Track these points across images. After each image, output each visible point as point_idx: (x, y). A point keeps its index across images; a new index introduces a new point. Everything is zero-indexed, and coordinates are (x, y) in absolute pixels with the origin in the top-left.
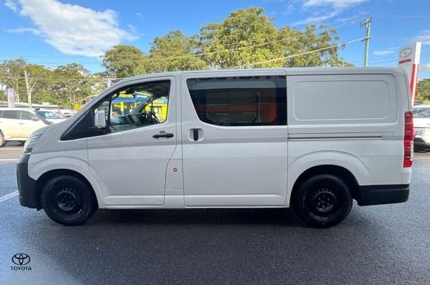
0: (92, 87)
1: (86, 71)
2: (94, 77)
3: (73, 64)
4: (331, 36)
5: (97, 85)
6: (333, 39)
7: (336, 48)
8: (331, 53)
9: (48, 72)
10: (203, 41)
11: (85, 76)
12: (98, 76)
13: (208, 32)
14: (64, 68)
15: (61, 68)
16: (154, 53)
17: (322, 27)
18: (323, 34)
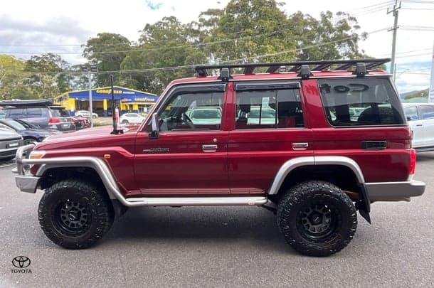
0: (71, 82)
1: (64, 62)
2: (73, 69)
3: (49, 54)
4: (351, 24)
5: (77, 79)
6: (353, 29)
7: (356, 39)
8: (350, 44)
9: (20, 63)
10: (202, 29)
11: (63, 68)
12: (78, 69)
13: (207, 18)
14: (38, 58)
15: (35, 59)
16: (144, 42)
17: (339, 13)
18: (341, 22)
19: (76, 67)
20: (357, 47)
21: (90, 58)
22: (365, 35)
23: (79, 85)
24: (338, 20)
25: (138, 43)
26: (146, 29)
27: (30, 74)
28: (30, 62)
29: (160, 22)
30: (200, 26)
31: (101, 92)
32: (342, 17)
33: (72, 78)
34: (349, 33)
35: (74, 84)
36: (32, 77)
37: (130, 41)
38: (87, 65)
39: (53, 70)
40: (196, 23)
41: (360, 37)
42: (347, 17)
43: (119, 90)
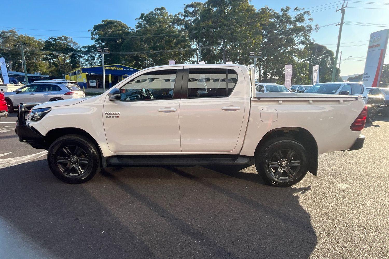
2: (83, 49)
3: (64, 36)
4: (306, 17)
5: (86, 57)
6: (307, 21)
7: (310, 30)
8: (305, 36)
9: (40, 44)
10: (186, 19)
11: (75, 48)
12: (87, 49)
13: (191, 10)
15: (52, 40)
16: (139, 29)
17: (296, 9)
18: (298, 16)
20: (309, 37)
21: (96, 41)
23: (87, 63)
25: (135, 29)
26: (141, 18)
27: (48, 52)
28: (47, 42)
29: (152, 12)
30: (185, 16)
32: (299, 12)
33: (82, 57)
35: (83, 61)
36: (50, 55)
37: (129, 27)
38: (93, 46)
39: (66, 49)
42: (302, 12)
43: (121, 67)
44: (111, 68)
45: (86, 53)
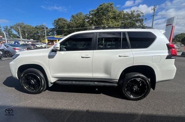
7: (142, 20)
8: (140, 22)
9: (33, 28)
12: (51, 30)
13: (92, 13)
14: (38, 26)
17: (137, 11)
18: (138, 14)
19: (50, 29)
20: (143, 23)
21: (55, 26)
22: (146, 19)
24: (137, 13)
25: (70, 21)
26: (72, 17)
28: (36, 27)
29: (77, 14)
30: (89, 15)
31: (56, 37)
32: (138, 12)
33: (49, 33)
34: (140, 18)
36: (37, 32)
37: (67, 20)
38: (54, 29)
40: (88, 15)
41: (144, 19)
42: (140, 12)
43: (62, 36)
44: (58, 37)
45: (51, 31)
